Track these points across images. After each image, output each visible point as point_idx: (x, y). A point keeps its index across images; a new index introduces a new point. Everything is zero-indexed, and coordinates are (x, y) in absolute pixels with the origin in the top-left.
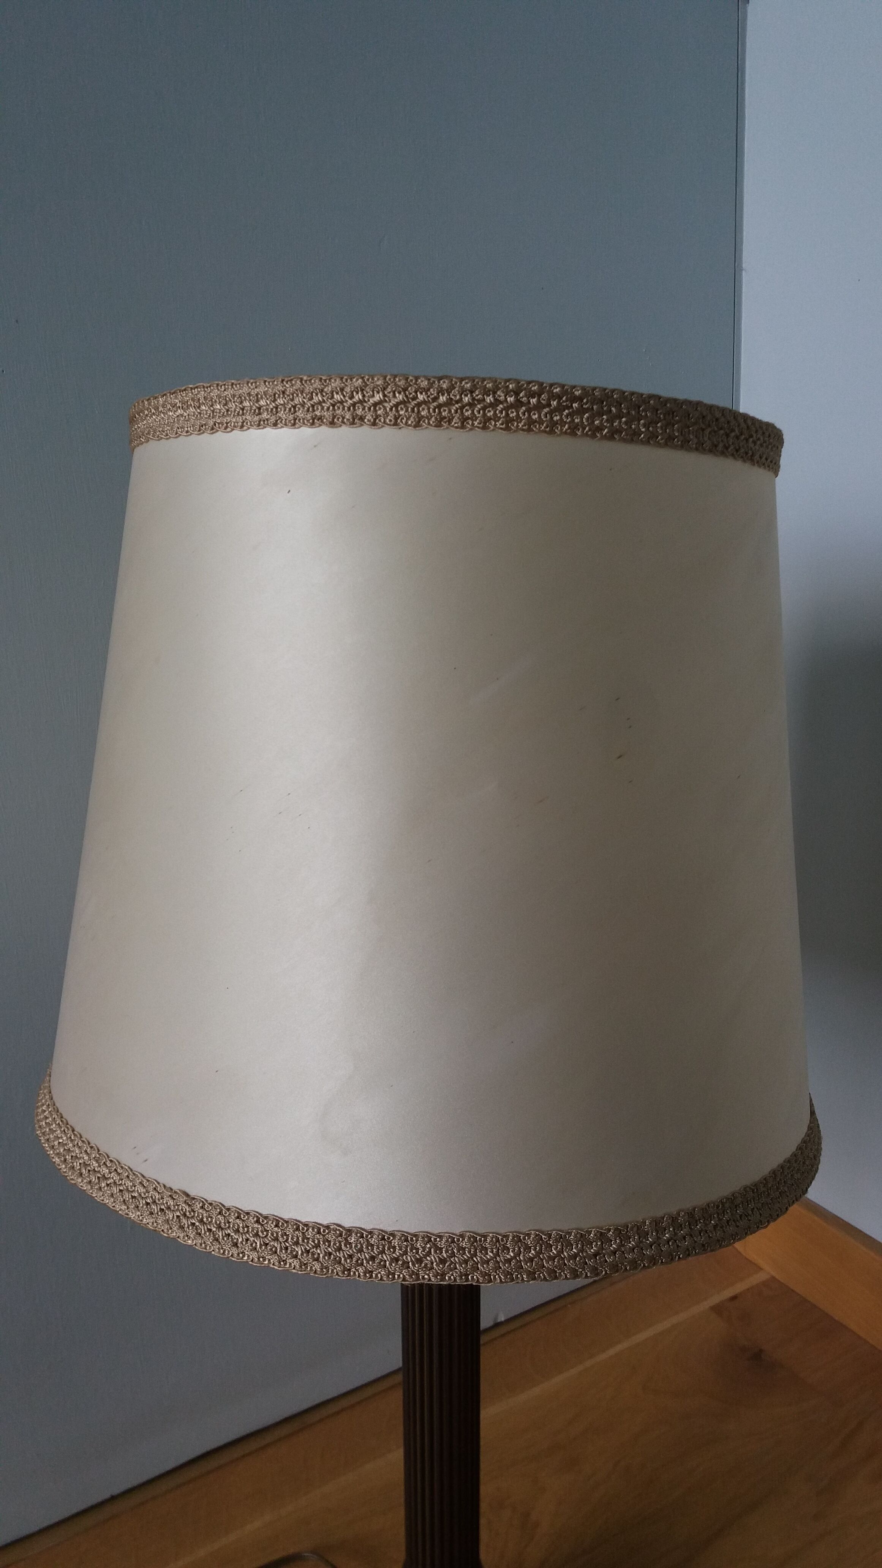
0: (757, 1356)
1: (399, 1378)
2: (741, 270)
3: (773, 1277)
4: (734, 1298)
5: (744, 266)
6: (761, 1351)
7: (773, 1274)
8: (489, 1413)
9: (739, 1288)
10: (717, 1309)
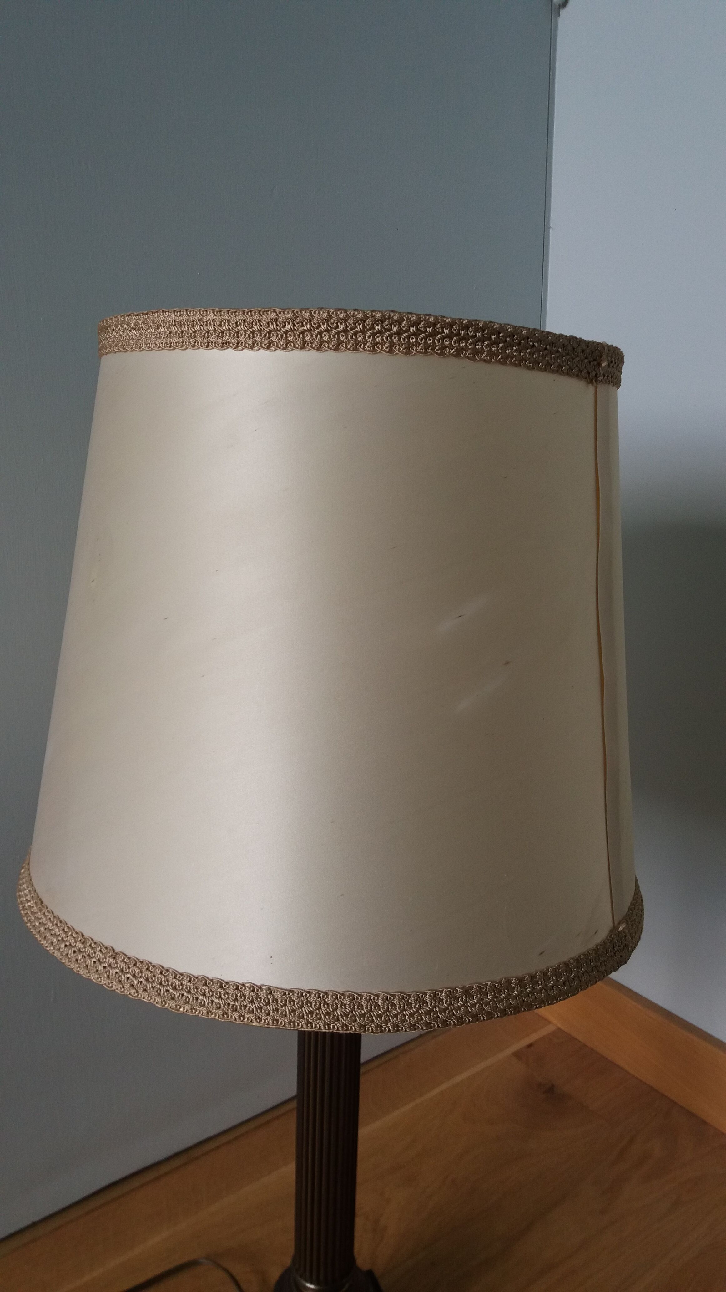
0: (550, 1090)
1: (294, 1105)
2: (549, 228)
3: (559, 1029)
4: (530, 1046)
5: (551, 225)
6: (553, 1086)
7: (559, 1025)
8: (364, 1132)
9: (533, 1037)
10: (518, 1055)
